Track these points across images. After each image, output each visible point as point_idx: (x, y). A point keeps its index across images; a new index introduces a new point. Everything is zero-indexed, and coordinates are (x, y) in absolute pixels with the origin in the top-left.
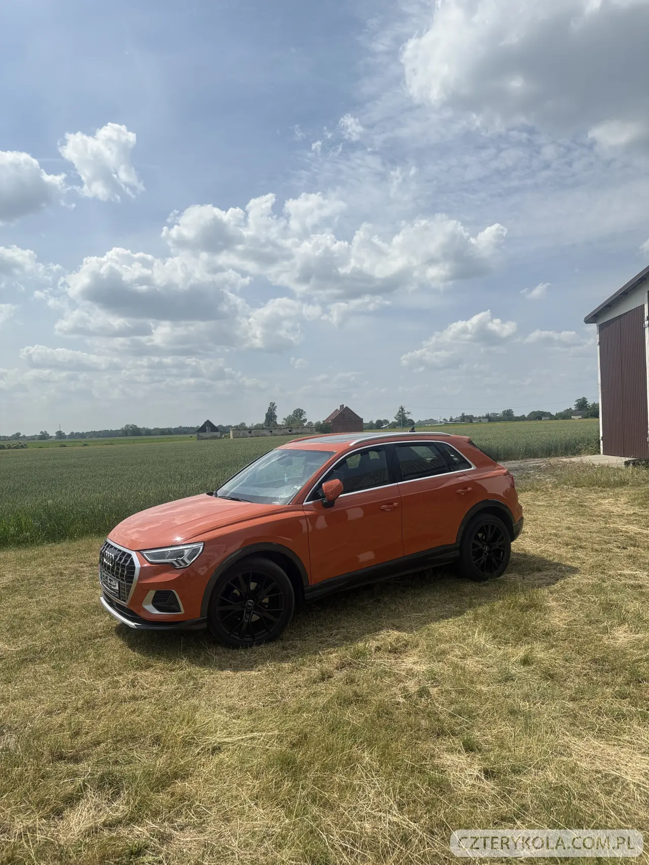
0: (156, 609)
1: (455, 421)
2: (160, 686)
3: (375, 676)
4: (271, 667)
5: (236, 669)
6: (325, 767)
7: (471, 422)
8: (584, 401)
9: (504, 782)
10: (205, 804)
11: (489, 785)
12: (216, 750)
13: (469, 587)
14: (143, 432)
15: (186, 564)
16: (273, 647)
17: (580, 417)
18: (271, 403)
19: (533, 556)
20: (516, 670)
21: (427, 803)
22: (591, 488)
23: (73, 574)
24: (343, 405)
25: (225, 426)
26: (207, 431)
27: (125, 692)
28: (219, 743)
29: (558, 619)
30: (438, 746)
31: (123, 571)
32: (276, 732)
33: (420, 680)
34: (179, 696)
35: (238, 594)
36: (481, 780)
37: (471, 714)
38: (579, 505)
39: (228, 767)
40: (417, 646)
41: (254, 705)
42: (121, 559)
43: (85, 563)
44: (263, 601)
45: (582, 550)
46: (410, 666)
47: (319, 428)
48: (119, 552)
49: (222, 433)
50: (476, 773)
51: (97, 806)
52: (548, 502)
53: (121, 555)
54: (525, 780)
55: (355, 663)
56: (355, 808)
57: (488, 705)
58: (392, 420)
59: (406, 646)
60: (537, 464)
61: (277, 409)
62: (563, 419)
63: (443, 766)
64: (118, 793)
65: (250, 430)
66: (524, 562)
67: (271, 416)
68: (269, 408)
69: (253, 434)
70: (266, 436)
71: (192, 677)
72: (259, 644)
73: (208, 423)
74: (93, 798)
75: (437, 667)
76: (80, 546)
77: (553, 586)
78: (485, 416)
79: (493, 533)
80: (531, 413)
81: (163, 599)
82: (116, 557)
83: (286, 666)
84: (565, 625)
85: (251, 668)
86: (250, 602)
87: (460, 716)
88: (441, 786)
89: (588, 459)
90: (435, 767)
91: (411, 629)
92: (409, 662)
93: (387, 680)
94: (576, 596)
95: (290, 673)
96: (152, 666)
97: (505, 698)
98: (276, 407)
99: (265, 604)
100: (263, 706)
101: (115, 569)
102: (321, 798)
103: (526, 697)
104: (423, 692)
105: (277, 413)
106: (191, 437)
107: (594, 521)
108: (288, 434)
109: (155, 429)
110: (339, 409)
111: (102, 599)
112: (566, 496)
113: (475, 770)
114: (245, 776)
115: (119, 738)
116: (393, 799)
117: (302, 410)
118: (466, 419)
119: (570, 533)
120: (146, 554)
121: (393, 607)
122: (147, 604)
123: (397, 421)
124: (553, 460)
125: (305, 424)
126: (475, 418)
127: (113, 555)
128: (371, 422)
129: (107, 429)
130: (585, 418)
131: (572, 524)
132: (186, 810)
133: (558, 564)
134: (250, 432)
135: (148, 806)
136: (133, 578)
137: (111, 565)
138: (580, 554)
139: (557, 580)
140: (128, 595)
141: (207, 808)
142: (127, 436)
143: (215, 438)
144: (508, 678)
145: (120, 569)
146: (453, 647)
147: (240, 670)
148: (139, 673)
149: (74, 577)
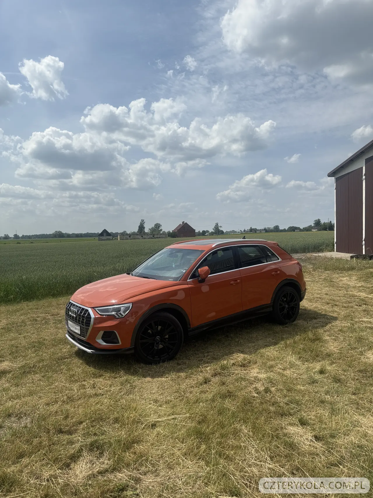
0: (104, 342)
1: (247, 232)
2: (110, 387)
3: (237, 380)
4: (173, 375)
5: (153, 377)
6: (222, 436)
7: (256, 232)
8: (319, 221)
9: (327, 443)
10: (155, 459)
11: (319, 445)
12: (154, 426)
13: (279, 328)
14: (66, 236)
15: (122, 315)
16: (172, 363)
17: (317, 230)
18: (142, 220)
19: (310, 310)
20: (317, 377)
21: (286, 456)
22: (335, 271)
23: (43, 320)
24: (184, 222)
25: (114, 232)
26: (104, 236)
27: (89, 391)
28: (155, 422)
29: (333, 347)
30: (284, 422)
31: (83, 320)
32: (188, 415)
33: (264, 383)
34: (122, 393)
35: (151, 333)
36: (313, 441)
37: (297, 403)
38: (330, 281)
39: (164, 436)
40: (256, 363)
41: (169, 398)
42: (81, 312)
43: (49, 313)
44: (165, 337)
45: (336, 307)
46: (255, 375)
47: (170, 235)
48: (79, 308)
49: (113, 237)
50: (310, 438)
51: (91, 461)
52: (312, 279)
53: (81, 310)
54: (340, 442)
55: (223, 373)
56: (245, 460)
57: (307, 398)
58: (211, 230)
59: (250, 363)
60: (300, 257)
61: (145, 224)
62: (307, 231)
63: (290, 434)
64: (102, 453)
65: (130, 235)
66: (305, 314)
67: (141, 227)
68: (141, 222)
69: (131, 237)
70: (139, 239)
71: (129, 382)
72: (164, 361)
73: (105, 231)
74: (87, 456)
75: (271, 375)
76: (44, 304)
77: (325, 328)
78: (263, 229)
79: (291, 297)
80: (289, 228)
81: (108, 336)
82: (78, 311)
83: (183, 374)
84: (338, 350)
85: (162, 376)
86: (158, 338)
87: (292, 404)
88: (292, 446)
89: (328, 254)
90: (285, 435)
91: (250, 353)
92: (254, 372)
93: (243, 383)
94: (340, 334)
95: (185, 379)
96: (103, 375)
97: (315, 393)
98: (144, 222)
99: (167, 338)
100: (174, 399)
101: (78, 318)
102: (224, 454)
103: (327, 393)
104: (267, 390)
105: (145, 226)
106: (95, 239)
107: (340, 290)
108: (152, 238)
109: (73, 234)
110: (181, 224)
111: (67, 336)
112: (322, 276)
113: (309, 436)
114: (175, 441)
115: (93, 419)
116: (267, 454)
117: (160, 224)
118: (253, 230)
119: (327, 297)
120: (97, 310)
121: (237, 340)
122: (99, 339)
123: (214, 231)
124: (309, 255)
125: (161, 232)
126: (258, 230)
127: (76, 310)
128: (199, 232)
129: (44, 234)
130: (319, 231)
131: (328, 292)
132: (145, 463)
133: (325, 315)
134: (130, 237)
135: (123, 461)
136: (90, 324)
137: (75, 316)
138: (336, 309)
139: (327, 324)
140: (86, 333)
141: (157, 461)
142: (56, 238)
143: (109, 239)
144: (314, 382)
145: (81, 318)
146: (277, 363)
147: (155, 377)
148: (96, 380)
149: (43, 322)
